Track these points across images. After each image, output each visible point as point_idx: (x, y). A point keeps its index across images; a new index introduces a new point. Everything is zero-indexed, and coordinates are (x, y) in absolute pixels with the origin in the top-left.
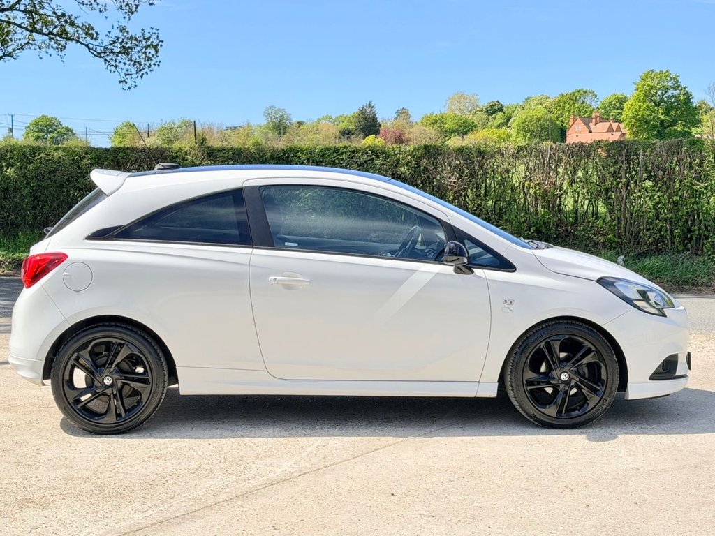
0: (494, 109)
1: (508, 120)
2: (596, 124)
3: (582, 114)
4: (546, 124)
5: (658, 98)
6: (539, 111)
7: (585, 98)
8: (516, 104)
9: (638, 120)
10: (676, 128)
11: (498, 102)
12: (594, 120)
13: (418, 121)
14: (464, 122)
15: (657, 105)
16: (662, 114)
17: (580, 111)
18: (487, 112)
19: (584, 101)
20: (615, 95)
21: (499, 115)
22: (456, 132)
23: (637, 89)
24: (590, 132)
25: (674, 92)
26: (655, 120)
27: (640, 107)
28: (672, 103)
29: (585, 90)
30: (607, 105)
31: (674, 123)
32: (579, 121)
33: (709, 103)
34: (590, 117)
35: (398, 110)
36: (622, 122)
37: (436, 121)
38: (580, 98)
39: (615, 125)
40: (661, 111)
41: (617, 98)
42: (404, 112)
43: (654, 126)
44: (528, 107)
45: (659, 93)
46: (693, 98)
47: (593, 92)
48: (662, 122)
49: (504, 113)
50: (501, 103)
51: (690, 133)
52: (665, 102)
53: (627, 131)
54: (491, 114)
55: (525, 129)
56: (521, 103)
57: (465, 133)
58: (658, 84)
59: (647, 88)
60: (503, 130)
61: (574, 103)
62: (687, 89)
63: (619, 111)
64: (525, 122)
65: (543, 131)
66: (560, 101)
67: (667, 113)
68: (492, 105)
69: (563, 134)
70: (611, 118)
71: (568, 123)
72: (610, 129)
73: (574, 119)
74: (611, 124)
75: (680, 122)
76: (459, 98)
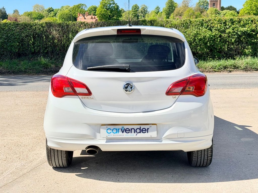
0: (50, 10)
1: (56, 14)
2: (87, 16)
3: (82, 12)
4: (69, 16)
5: (108, 7)
6: (67, 11)
7: (82, 7)
8: (58, 9)
9: (102, 15)
10: (114, 18)
11: (51, 8)
12: (86, 15)
13: (22, 14)
14: (40, 15)
15: (108, 10)
16: (109, 13)
17: (81, 11)
18: (48, 11)
19: (82, 8)
20: (93, 6)
21: (52, 12)
22: (37, 18)
23: (101, 4)
24: (85, 19)
25: (113, 5)
26: (107, 15)
27: (102, 10)
28: (113, 9)
29: (82, 4)
30: (90, 9)
31: (113, 16)
32: (81, 15)
33: (124, 9)
34: (85, 13)
35: (14, 10)
36: (96, 16)
37: (29, 15)
38: (81, 7)
39: (93, 17)
40: (109, 12)
41: (94, 7)
42: (16, 11)
43: (107, 17)
44: (62, 10)
45: (108, 5)
46: (119, 7)
47: (85, 5)
48: (109, 16)
49: (54, 12)
50: (53, 8)
51: (119, 20)
52: (110, 9)
53: (98, 19)
54: (49, 12)
55: (62, 17)
56: (60, 8)
57: (41, 19)
58: (108, 2)
59: (104, 4)
60: (54, 18)
61: (79, 9)
62: (117, 4)
63: (94, 12)
64: (62, 15)
65: (68, 19)
66: (74, 8)
67: (111, 13)
68: (50, 9)
69: (75, 19)
70: (92, 14)
71: (77, 16)
72: (92, 18)
73: (79, 14)
74: (92, 17)
75: (115, 16)
76: (37, 6)
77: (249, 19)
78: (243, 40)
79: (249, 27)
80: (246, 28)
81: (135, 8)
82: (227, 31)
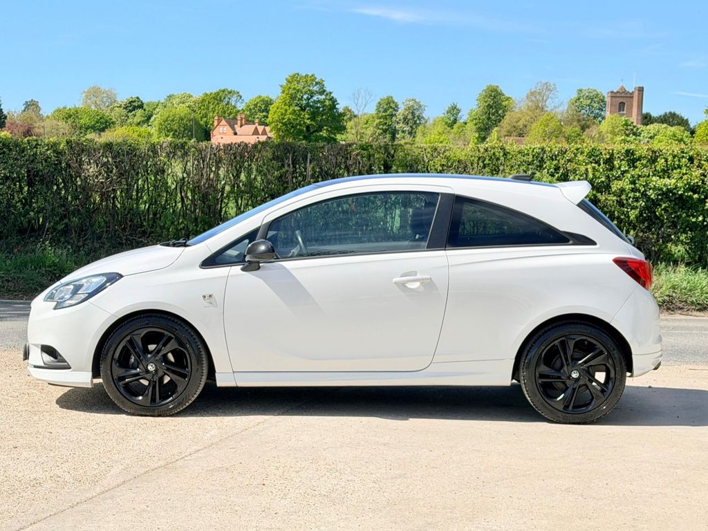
0: (134, 106)
1: (149, 117)
2: (241, 126)
3: (226, 115)
4: (189, 124)
5: (304, 102)
6: (182, 110)
7: (229, 99)
8: (157, 101)
9: (285, 124)
10: (321, 133)
11: (138, 98)
12: (239, 122)
13: (50, 114)
14: (101, 118)
15: (303, 109)
16: (308, 119)
17: (225, 112)
18: (126, 108)
19: (228, 102)
20: (260, 97)
21: (139, 112)
22: (92, 128)
23: (283, 92)
24: (236, 134)
25: (319, 97)
26: (301, 125)
27: (286, 110)
28: (318, 108)
29: (229, 90)
30: (252, 107)
31: (320, 129)
32: (223, 122)
33: (353, 110)
34: (235, 118)
35: (26, 102)
36: (267, 125)
37: (70, 116)
38: (225, 98)
39: (261, 129)
40: (307, 116)
41: (263, 100)
42: (33, 105)
43: (301, 131)
44: (170, 105)
45: (305, 97)
46: (338, 104)
47: (238, 93)
48: (308, 127)
49: (145, 110)
50: (141, 99)
51: (335, 140)
52: (311, 106)
53: (272, 135)
54: (130, 111)
55: (166, 128)
56: (163, 101)
57: (103, 130)
58: (304, 88)
59: (293, 92)
60: (143, 128)
61: (218, 104)
62: (332, 95)
63: (264, 114)
64: (167, 121)
65: (186, 132)
66: (203, 100)
67: (313, 118)
68: (132, 101)
69: (207, 135)
70: (257, 121)
71: (212, 124)
72: (256, 132)
73: (218, 120)
74: (256, 128)
75: (325, 128)
76: (95, 92)
77: (683, 152)
78: (661, 215)
79: (682, 178)
80: (673, 181)
81: (385, 107)
82: (616, 186)
